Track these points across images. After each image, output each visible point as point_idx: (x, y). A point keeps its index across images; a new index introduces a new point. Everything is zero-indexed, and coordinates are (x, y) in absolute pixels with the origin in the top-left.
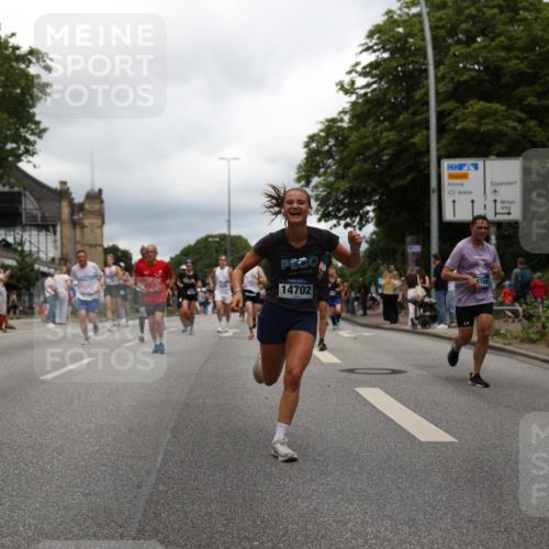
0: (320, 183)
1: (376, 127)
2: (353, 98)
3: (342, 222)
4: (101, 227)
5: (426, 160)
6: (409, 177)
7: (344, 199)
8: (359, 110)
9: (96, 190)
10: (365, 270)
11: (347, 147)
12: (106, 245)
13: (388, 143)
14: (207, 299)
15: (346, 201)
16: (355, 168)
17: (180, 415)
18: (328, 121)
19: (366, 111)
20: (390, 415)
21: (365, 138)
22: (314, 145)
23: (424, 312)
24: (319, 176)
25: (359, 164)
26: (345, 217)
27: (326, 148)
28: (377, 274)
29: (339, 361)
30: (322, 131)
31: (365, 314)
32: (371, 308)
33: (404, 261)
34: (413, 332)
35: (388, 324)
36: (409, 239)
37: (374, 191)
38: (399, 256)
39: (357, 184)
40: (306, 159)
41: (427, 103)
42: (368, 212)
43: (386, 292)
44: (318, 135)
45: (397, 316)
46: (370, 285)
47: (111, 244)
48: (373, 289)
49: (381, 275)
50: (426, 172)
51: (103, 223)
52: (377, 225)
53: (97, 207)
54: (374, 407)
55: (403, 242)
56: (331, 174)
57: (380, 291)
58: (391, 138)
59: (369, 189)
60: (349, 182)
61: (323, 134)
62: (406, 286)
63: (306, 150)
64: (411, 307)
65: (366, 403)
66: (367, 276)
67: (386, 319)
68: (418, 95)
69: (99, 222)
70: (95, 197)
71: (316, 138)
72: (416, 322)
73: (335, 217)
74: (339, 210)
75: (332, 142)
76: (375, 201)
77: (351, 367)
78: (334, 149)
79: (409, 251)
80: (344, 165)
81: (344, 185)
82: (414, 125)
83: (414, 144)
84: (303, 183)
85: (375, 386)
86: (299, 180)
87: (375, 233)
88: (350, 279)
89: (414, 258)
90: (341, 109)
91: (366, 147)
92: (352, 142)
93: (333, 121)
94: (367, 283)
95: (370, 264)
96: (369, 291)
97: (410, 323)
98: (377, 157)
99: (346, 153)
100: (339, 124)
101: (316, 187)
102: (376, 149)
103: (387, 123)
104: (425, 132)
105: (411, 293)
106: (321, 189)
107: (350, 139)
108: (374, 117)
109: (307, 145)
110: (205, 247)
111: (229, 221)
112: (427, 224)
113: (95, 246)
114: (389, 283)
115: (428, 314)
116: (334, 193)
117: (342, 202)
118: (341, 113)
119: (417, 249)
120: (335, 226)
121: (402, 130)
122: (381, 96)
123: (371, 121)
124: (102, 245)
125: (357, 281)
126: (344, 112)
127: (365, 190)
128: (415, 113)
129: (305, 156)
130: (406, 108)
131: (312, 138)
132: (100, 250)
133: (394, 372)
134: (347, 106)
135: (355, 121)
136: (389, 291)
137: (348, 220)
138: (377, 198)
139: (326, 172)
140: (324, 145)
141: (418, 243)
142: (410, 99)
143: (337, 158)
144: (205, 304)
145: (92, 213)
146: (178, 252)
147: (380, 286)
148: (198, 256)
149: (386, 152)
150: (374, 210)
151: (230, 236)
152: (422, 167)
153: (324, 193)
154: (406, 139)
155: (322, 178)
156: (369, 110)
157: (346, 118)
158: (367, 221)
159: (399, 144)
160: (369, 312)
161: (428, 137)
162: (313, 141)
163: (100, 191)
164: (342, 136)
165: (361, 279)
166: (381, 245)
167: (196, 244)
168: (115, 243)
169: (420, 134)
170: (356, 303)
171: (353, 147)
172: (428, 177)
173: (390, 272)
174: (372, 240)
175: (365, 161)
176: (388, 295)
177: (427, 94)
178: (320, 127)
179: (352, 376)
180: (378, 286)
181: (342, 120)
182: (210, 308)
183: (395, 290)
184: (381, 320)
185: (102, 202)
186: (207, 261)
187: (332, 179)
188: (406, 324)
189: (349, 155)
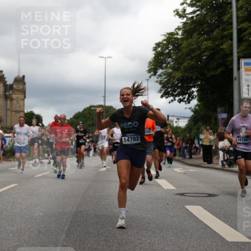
0: (163, 73)
1: (199, 38)
2: (185, 20)
3: (177, 98)
4: (23, 100)
5: (230, 59)
6: (220, 70)
7: (178, 84)
8: (188, 27)
9: (21, 76)
10: (191, 129)
11: (180, 50)
12: (26, 112)
13: (207, 48)
14: (90, 146)
15: (179, 85)
16: (186, 64)
17: (71, 222)
18: (168, 34)
19: (192, 28)
20: (207, 224)
21: (192, 45)
22: (159, 49)
23: (230, 156)
24: (162, 69)
25: (188, 61)
26: (178, 95)
27: (167, 51)
28: (199, 132)
29: (174, 188)
30: (165, 40)
31: (191, 157)
32: (194, 154)
33: (216, 123)
34: (222, 169)
35: (206, 164)
36: (219, 110)
37: (197, 79)
38: (213, 120)
39: (186, 74)
40: (154, 58)
41: (231, 24)
42: (193, 92)
43: (205, 143)
44: (162, 43)
45: (212, 160)
46: (195, 139)
47: (29, 111)
48: (196, 142)
49: (202, 133)
50: (230, 67)
51: (25, 97)
52: (199, 100)
53: (21, 87)
54: (197, 218)
55: (215, 111)
56: (170, 68)
57: (201, 143)
58: (209, 45)
59: (194, 78)
60: (182, 72)
61: (165, 42)
62: (218, 139)
63: (154, 52)
64: (221, 153)
65: (193, 216)
66: (193, 133)
67: (205, 161)
68: (225, 18)
69: (22, 96)
70: (20, 80)
71: (161, 45)
72: (225, 163)
73: (172, 95)
74: (175, 91)
75: (171, 47)
76: (198, 85)
77: (182, 192)
78: (172, 51)
79: (219, 117)
80: (179, 62)
81: (178, 75)
82: (223, 37)
83: (222, 49)
84: (152, 73)
85: (198, 205)
86: (149, 71)
87: (197, 105)
88: (182, 135)
89: (223, 121)
90: (177, 27)
91: (193, 51)
92: (184, 48)
93: (172, 34)
94: (192, 137)
95: (194, 125)
96: (194, 143)
97: (221, 164)
98: (199, 57)
99: (179, 54)
100: (176, 36)
101: (160, 76)
102: (198, 52)
103: (206, 36)
104: (230, 41)
105: (221, 144)
106: (164, 77)
107: (183, 46)
108: (198, 32)
109: (155, 49)
110: (90, 113)
111: (105, 97)
112: (231, 100)
113: (19, 112)
114: (206, 138)
115: (232, 158)
116: (172, 79)
117: (177, 86)
118: (176, 29)
119: (225, 116)
120: (172, 101)
121: (216, 40)
122: (202, 18)
123: (196, 34)
124: (23, 111)
125: (186, 136)
126: (179, 29)
127: (191, 78)
128: (224, 30)
129: (154, 56)
130: (218, 26)
131: (158, 45)
132: (22, 114)
133: (210, 195)
134: (181, 25)
135: (185, 34)
136: (206, 143)
137: (181, 97)
138: (199, 83)
139: (167, 66)
140: (166, 49)
141: (225, 112)
142: (220, 21)
143: (174, 57)
144: (88, 150)
145: (18, 91)
146: (72, 117)
147: (201, 139)
148: (85, 119)
149: (205, 54)
150: (197, 91)
151: (105, 106)
152: (228, 64)
153: (166, 79)
154: (218, 46)
155: (164, 70)
156: (195, 27)
157: (180, 32)
158: (193, 98)
159: (213, 49)
160: (193, 156)
161: (232, 45)
162: (159, 47)
163: (24, 76)
164: (177, 44)
165: (188, 135)
166: (201, 113)
167: (83, 111)
168: (31, 110)
169: (227, 43)
170: (186, 150)
171: (184, 51)
172: (232, 70)
173: (207, 131)
174: (195, 109)
175: (191, 59)
176: (206, 145)
177: (231, 18)
178: (164, 38)
179: (183, 197)
180: (199, 139)
181: (177, 34)
182: (92, 152)
183: (210, 142)
184: (201, 162)
185: (24, 84)
186: (90, 122)
187: (170, 70)
188: (218, 164)
189: (181, 56)
